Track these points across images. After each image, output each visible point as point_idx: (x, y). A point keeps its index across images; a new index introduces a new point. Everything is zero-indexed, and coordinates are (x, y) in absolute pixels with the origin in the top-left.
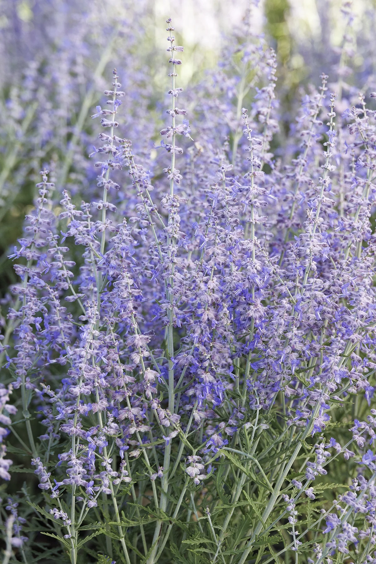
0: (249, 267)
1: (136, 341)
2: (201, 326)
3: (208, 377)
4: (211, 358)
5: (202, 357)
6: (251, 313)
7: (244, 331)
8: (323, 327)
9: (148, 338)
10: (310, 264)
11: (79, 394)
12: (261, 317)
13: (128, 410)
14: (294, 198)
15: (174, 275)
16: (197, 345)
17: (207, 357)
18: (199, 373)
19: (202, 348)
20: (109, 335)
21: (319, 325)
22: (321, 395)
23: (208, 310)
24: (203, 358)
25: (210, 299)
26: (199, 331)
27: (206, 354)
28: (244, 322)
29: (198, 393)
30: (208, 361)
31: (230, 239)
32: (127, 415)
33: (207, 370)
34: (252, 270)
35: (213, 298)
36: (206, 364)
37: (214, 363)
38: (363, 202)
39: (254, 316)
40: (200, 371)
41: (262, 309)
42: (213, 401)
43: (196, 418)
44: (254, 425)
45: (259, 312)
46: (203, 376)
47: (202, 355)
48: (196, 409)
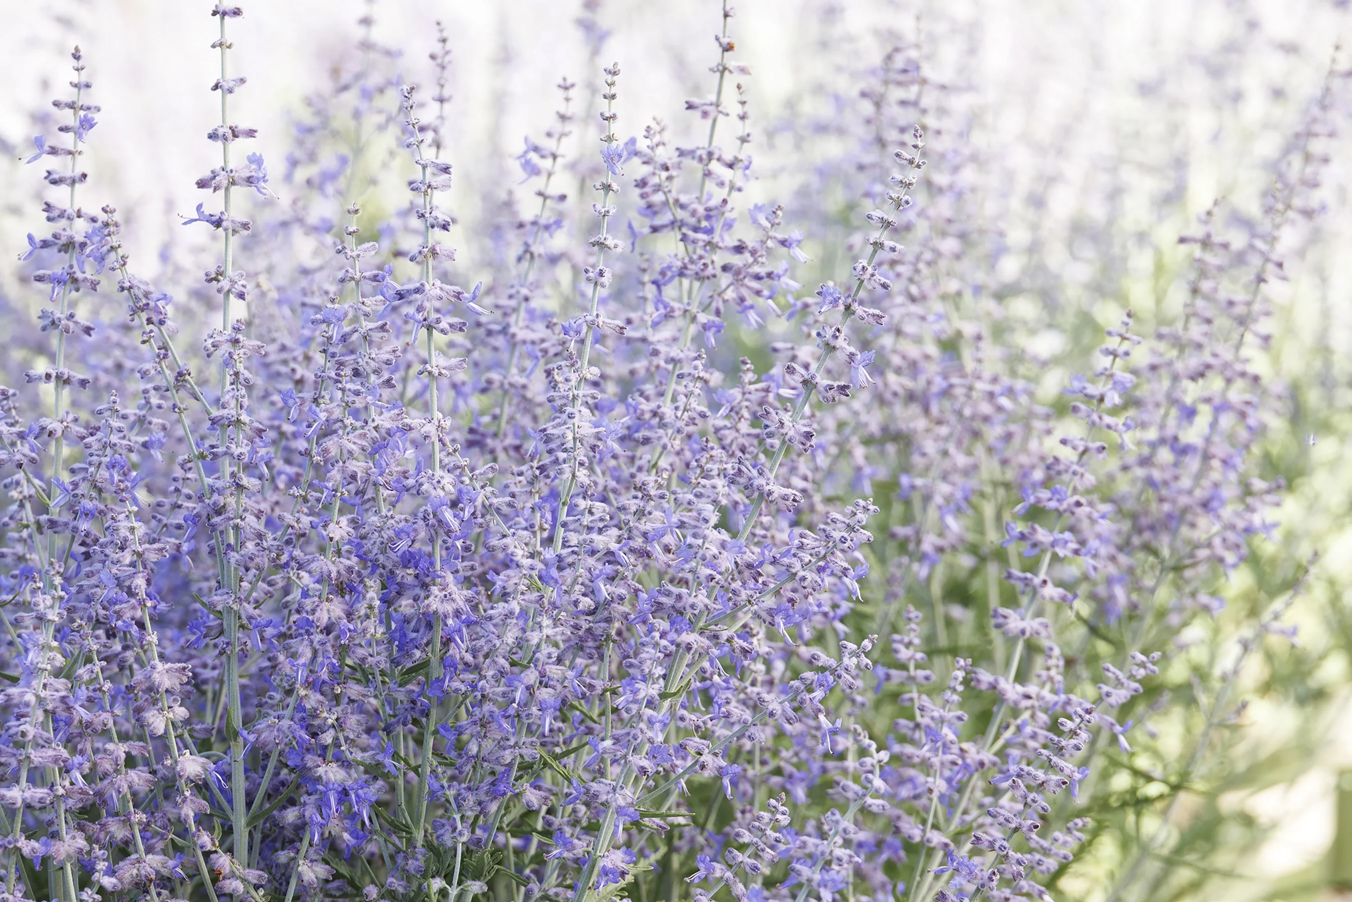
0: (425, 487)
1: (156, 677)
2: (312, 642)
3: (332, 773)
4: (339, 725)
5: (316, 722)
6: (435, 603)
7: (418, 653)
8: (608, 637)
9: (184, 669)
10: (574, 476)
11: (19, 803)
12: (457, 613)
13: (139, 861)
14: (506, 382)
15: (243, 519)
16: (303, 692)
17: (330, 721)
18: (310, 764)
19: (313, 699)
20: (89, 666)
21: (599, 632)
22: (614, 789)
23: (328, 600)
24: (319, 727)
25: (334, 570)
26: (309, 654)
27: (325, 715)
28: (414, 635)
29: (310, 812)
30: (332, 731)
31: (376, 428)
32: (135, 871)
33: (329, 755)
34: (433, 493)
35: (341, 567)
36: (328, 738)
37: (347, 739)
38: (681, 355)
39: (441, 611)
40: (311, 760)
41: (460, 595)
42: (346, 836)
43: (306, 878)
44: (450, 883)
45: (453, 600)
46: (321, 771)
47: (315, 716)
48: (305, 857)
